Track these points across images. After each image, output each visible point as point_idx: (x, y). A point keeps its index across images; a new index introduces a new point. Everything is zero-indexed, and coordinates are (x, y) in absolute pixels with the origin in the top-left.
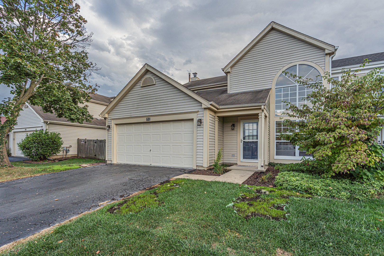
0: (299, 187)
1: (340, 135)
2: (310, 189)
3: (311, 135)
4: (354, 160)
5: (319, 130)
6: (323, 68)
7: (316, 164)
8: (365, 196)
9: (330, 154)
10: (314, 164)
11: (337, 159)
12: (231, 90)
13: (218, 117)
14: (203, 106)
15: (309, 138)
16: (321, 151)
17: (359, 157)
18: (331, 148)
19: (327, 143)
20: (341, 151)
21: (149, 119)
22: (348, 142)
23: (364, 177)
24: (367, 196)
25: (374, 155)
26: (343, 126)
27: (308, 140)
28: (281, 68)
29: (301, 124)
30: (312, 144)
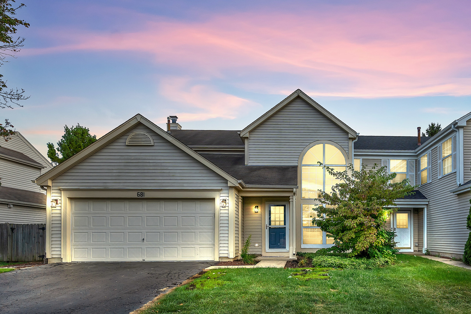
0: (333, 264)
1: (360, 222)
2: (342, 265)
3: (340, 221)
4: (368, 241)
5: (346, 217)
6: (347, 152)
7: (344, 246)
8: (375, 266)
9: (354, 237)
10: (343, 246)
11: (358, 241)
12: (250, 161)
13: (241, 196)
14: (229, 184)
15: (338, 224)
16: (347, 234)
17: (371, 238)
18: (355, 232)
19: (352, 228)
20: (361, 234)
21: (142, 194)
22: (365, 227)
23: (376, 255)
24: (376, 267)
25: (381, 237)
26: (362, 215)
27: (338, 226)
28: (307, 144)
29: (333, 211)
30: (341, 229)
